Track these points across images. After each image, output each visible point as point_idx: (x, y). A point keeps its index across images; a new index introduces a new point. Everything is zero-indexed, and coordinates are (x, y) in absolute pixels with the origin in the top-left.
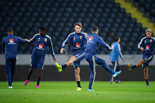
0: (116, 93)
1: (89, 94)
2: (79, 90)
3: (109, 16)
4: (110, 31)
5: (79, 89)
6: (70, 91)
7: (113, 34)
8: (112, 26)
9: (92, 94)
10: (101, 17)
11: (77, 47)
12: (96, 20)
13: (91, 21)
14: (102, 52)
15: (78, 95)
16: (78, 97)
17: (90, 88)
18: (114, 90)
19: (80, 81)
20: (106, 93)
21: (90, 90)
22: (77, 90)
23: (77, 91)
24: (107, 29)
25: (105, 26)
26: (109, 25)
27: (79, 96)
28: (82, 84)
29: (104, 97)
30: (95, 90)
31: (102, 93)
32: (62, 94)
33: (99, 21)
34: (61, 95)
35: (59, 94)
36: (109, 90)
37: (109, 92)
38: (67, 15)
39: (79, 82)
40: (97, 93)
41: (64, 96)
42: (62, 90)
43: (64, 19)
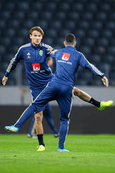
0: (108, 155)
1: (59, 157)
2: (42, 150)
3: (95, 18)
4: (97, 44)
5: (42, 148)
6: (25, 152)
7: (102, 49)
8: (101, 36)
9: (64, 157)
10: (81, 19)
11: (35, 70)
12: (72, 24)
13: (64, 26)
14: (83, 82)
15: (40, 158)
16: (40, 163)
17: (61, 146)
18: (104, 151)
19: (43, 133)
20: (89, 155)
21: (61, 151)
22: (38, 150)
23: (38, 152)
24: (91, 41)
25: (87, 35)
26: (95, 33)
27: (41, 161)
28: (46, 138)
29: (86, 163)
30: (70, 151)
31: (83, 155)
32: (11, 158)
33: (78, 27)
34: (9, 159)
35: (5, 157)
36: (95, 151)
37: (96, 154)
38: (21, 15)
39: (42, 135)
40: (73, 155)
41: (15, 160)
42: (10, 150)
43: (16, 23)
